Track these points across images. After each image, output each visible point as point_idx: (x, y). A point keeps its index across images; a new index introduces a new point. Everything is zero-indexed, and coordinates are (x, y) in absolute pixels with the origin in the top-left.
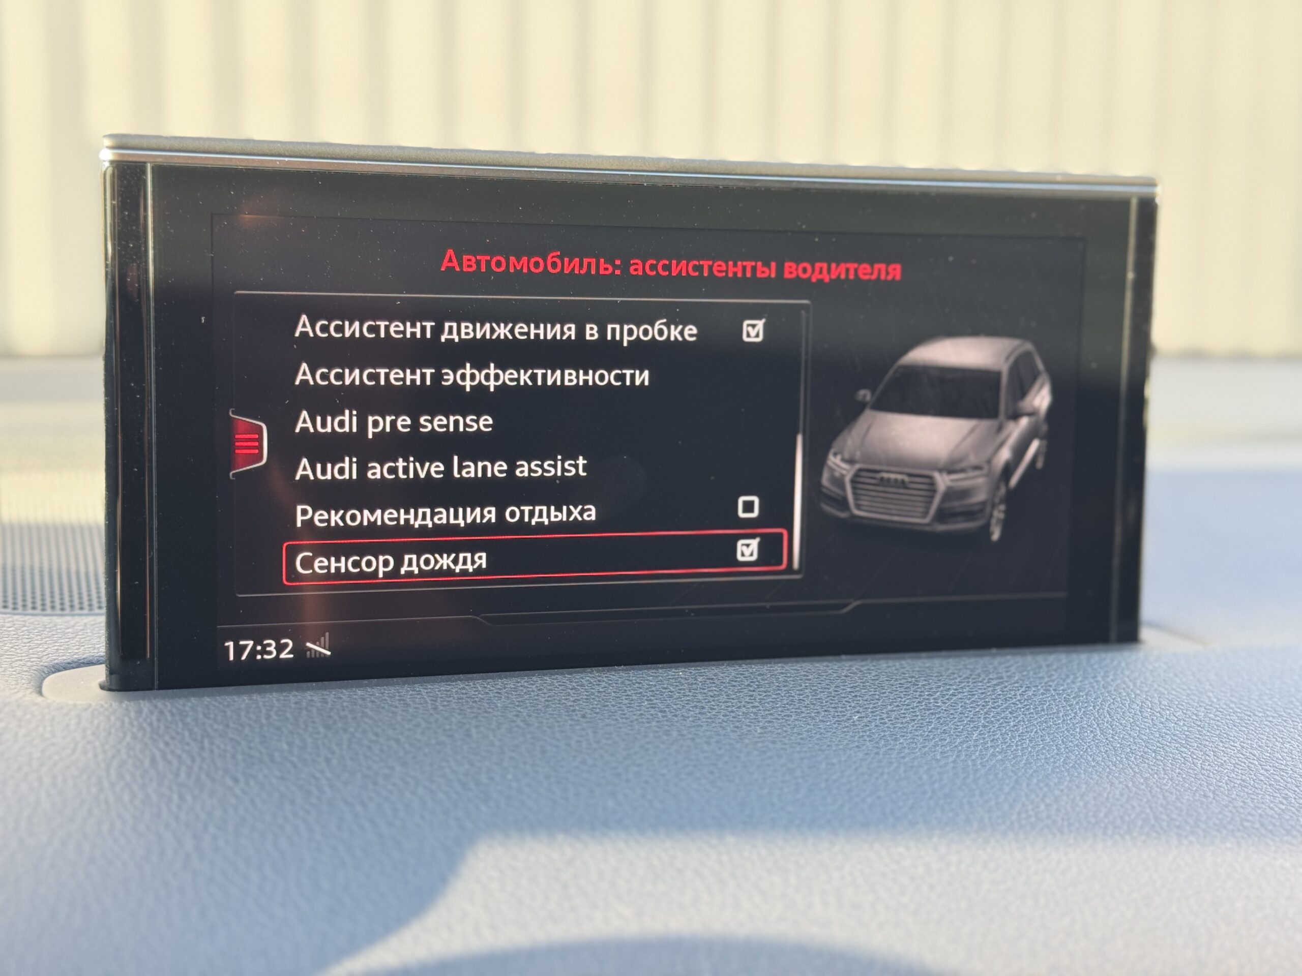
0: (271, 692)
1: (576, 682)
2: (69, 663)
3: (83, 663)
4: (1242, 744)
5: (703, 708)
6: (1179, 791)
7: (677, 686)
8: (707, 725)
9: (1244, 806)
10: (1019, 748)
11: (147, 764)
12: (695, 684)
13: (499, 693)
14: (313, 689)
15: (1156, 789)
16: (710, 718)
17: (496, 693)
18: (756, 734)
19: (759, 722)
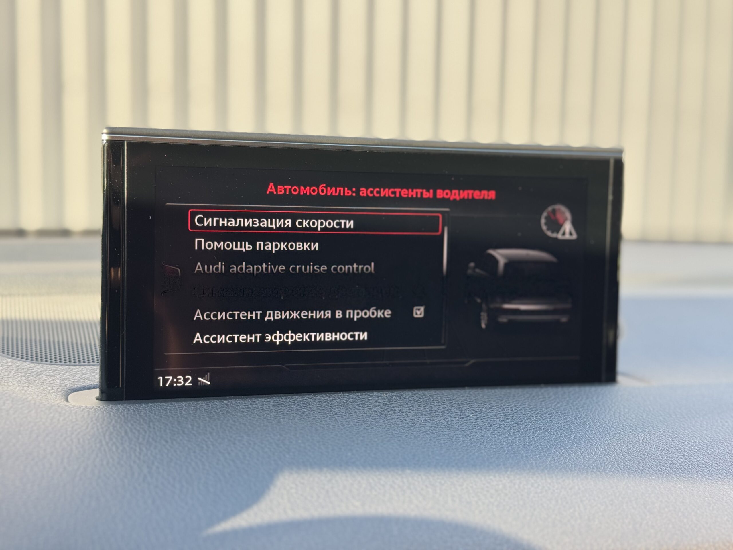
0: (182, 401)
1: (332, 398)
2: (80, 388)
3: (87, 388)
4: (664, 430)
5: (395, 410)
6: (630, 452)
7: (382, 400)
8: (398, 418)
9: (662, 459)
10: (552, 431)
11: (123, 434)
12: (392, 399)
13: (294, 403)
14: (202, 400)
15: (619, 451)
16: (399, 415)
17: (293, 402)
18: (421, 423)
19: (423, 417)
